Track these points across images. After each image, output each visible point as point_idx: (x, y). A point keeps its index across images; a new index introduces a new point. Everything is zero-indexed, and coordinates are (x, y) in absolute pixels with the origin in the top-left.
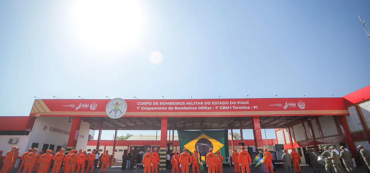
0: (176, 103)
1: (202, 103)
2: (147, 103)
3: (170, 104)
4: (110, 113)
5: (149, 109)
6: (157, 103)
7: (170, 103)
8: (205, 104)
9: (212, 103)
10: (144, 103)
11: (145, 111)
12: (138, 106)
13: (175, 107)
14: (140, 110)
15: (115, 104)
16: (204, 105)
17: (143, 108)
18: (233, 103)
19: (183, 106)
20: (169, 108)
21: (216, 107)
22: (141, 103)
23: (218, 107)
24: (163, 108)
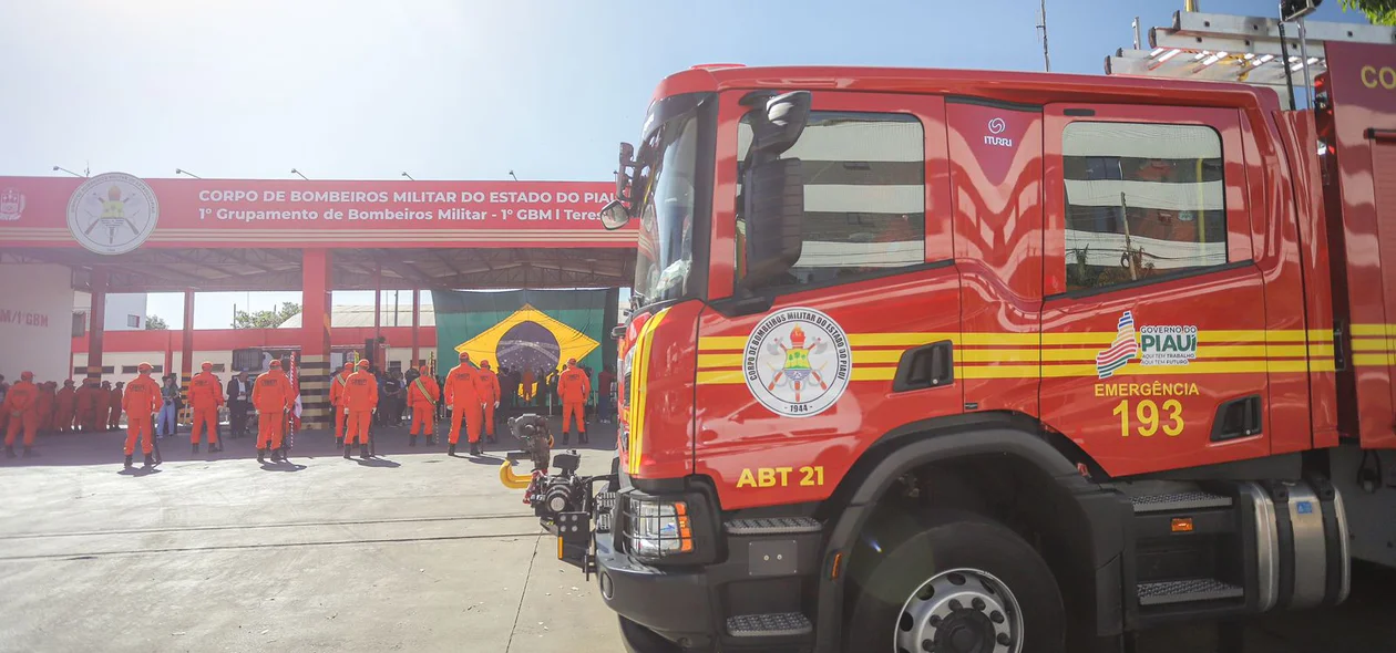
0: (353, 193)
1: (451, 197)
2: (238, 195)
3: (331, 200)
4: (87, 232)
5: (249, 216)
6: (279, 196)
7: (331, 193)
8: (463, 200)
9: (488, 198)
10: (227, 196)
11: (235, 224)
12: (205, 205)
13: (350, 211)
14: (212, 222)
15: (106, 198)
16: (458, 204)
17: (222, 214)
18: (568, 197)
19: (379, 206)
20: (328, 215)
21: (504, 211)
22: (216, 196)
23: (510, 212)
24: (305, 212)
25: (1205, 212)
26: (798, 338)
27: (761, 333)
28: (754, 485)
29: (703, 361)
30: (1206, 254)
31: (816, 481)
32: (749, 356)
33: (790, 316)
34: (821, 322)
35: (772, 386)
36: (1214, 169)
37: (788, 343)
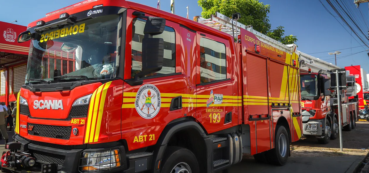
25: (221, 66)
26: (149, 94)
27: (140, 92)
28: (138, 141)
29: (125, 100)
30: (221, 76)
31: (153, 139)
32: (137, 99)
33: (147, 86)
34: (155, 89)
35: (142, 109)
36: (224, 56)
37: (147, 95)
